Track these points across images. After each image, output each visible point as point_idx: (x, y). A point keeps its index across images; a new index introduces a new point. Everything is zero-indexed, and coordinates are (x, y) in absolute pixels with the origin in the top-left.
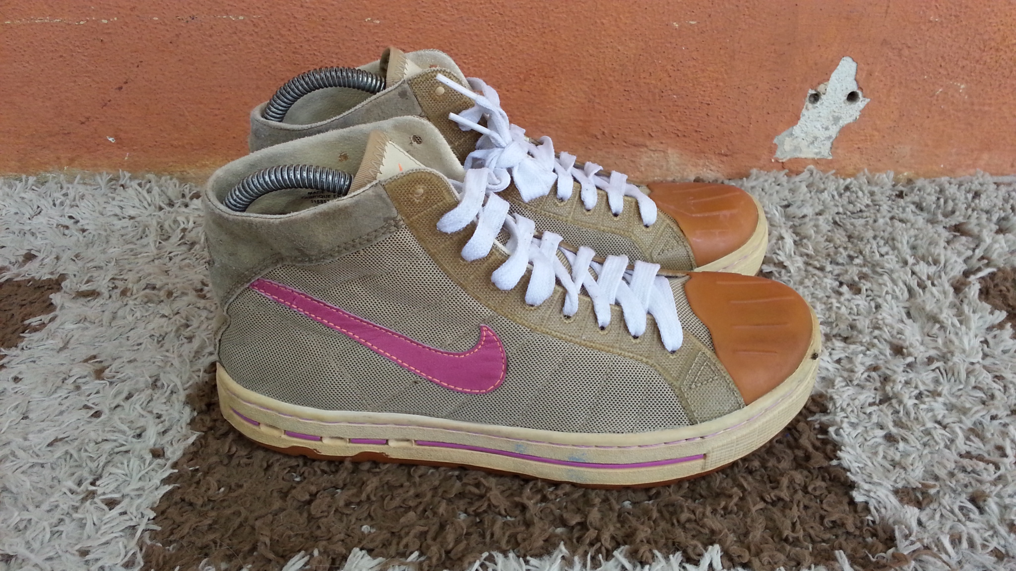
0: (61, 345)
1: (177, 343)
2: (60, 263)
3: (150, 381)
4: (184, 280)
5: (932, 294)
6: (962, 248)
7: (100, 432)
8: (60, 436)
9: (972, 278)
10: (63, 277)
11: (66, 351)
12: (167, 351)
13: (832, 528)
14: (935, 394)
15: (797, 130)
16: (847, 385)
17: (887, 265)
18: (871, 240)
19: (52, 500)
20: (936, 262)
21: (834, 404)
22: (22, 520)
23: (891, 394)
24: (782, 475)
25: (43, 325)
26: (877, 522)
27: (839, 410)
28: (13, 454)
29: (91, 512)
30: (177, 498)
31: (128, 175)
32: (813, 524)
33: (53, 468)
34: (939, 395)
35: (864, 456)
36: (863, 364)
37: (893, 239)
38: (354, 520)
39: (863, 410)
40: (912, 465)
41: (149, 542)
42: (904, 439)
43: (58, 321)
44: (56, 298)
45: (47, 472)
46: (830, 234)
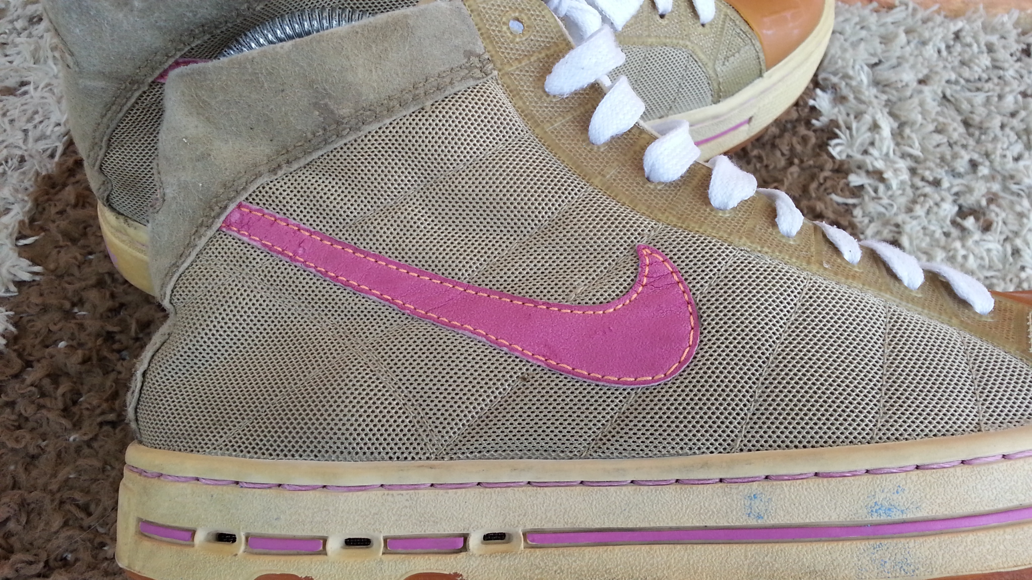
46: (941, 119)
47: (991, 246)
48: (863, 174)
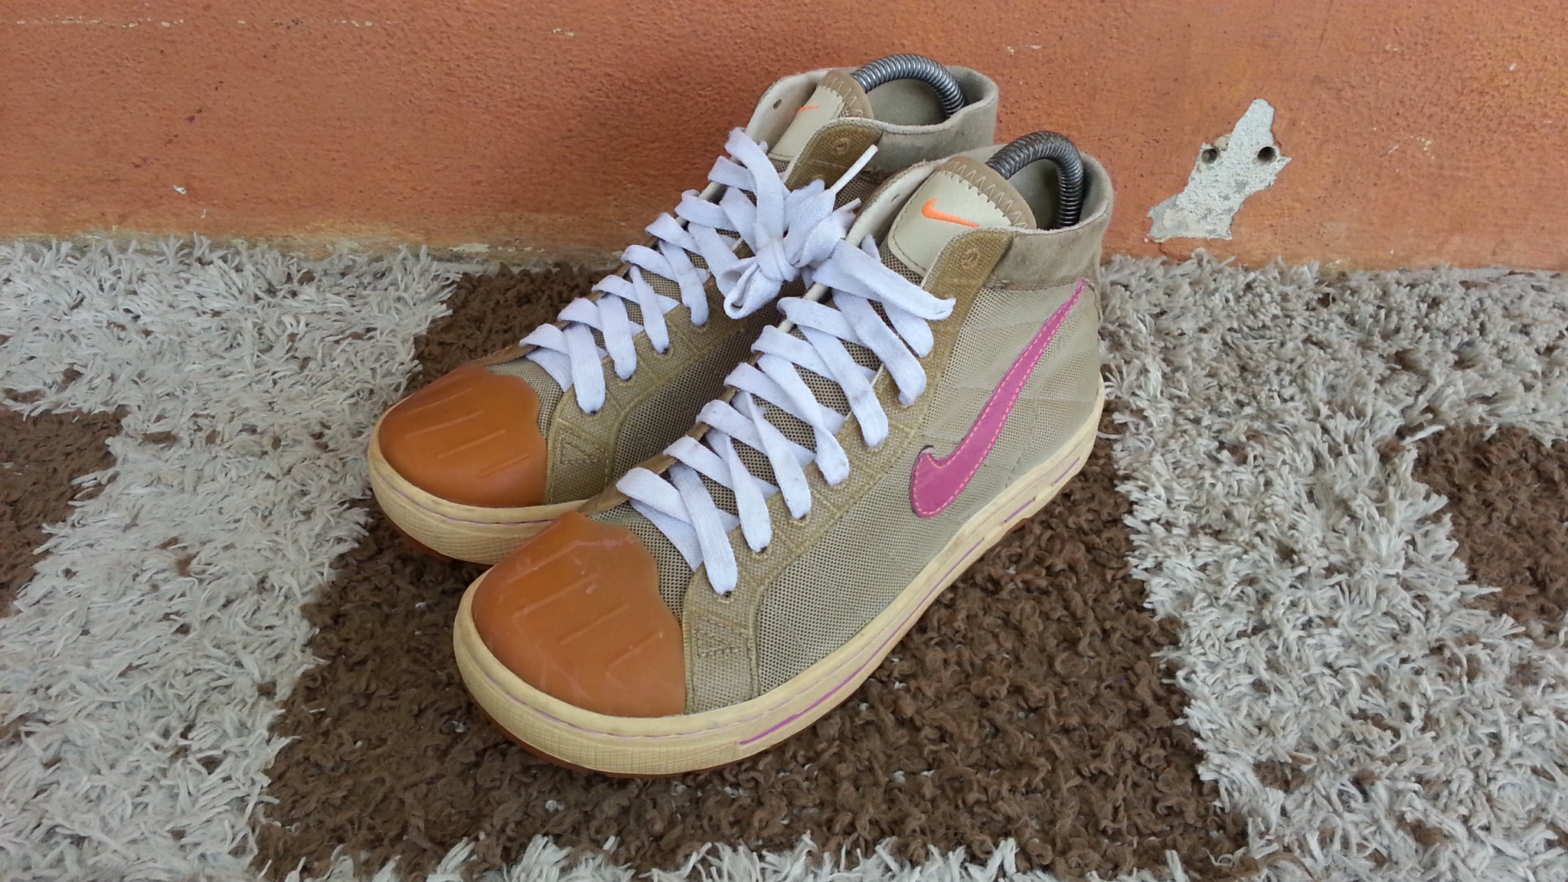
0: (128, 521)
1: (291, 521)
2: (116, 387)
3: (255, 579)
4: (297, 418)
5: (1347, 465)
6: (1400, 392)
7: (190, 657)
8: (135, 663)
9: (1408, 440)
10: (122, 411)
11: (135, 529)
12: (277, 533)
13: (1167, 815)
14: (1330, 622)
15: (1182, 199)
16: (1211, 605)
17: (1288, 419)
18: (1272, 376)
19: (131, 758)
20: (1360, 415)
21: (1189, 635)
22: (92, 787)
23: (1268, 622)
24: (1107, 737)
25: (99, 487)
26: (1227, 810)
27: (1194, 643)
28: (73, 687)
29: (185, 776)
30: (299, 755)
31: (206, 242)
32: (1142, 811)
33: (129, 710)
34: (1335, 625)
35: (1220, 714)
36: (1236, 573)
37: (1304, 375)
38: (535, 794)
39: (1229, 644)
40: (1283, 728)
41: (263, 820)
42: (1277, 690)
43: (121, 482)
44: (116, 445)
45: (120, 715)
46: (1214, 364)
47: (1243, 477)
48: (1127, 412)
